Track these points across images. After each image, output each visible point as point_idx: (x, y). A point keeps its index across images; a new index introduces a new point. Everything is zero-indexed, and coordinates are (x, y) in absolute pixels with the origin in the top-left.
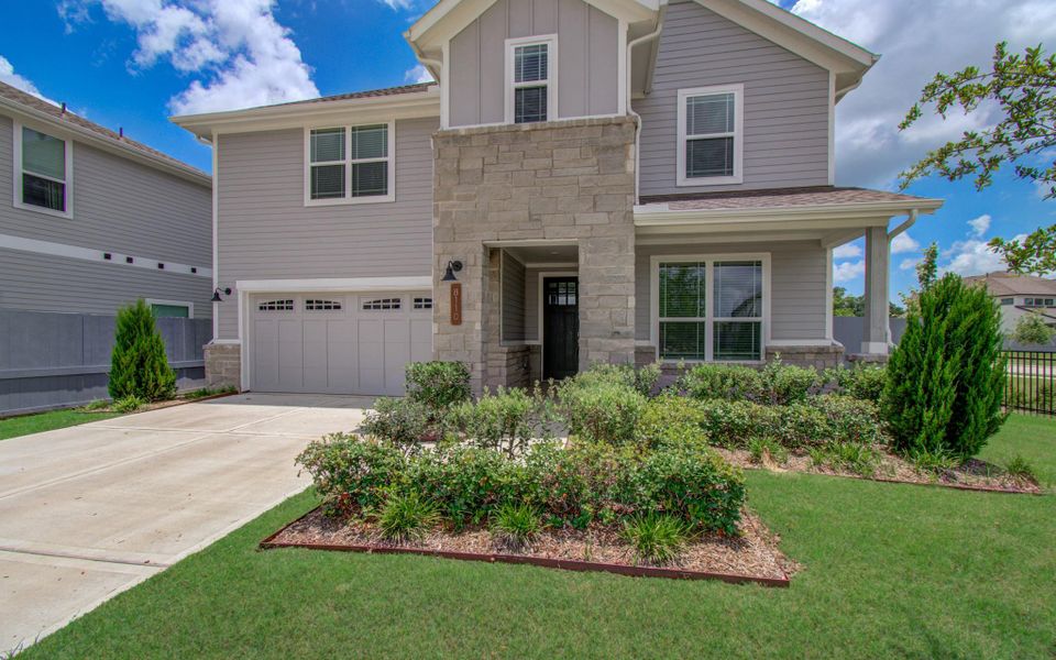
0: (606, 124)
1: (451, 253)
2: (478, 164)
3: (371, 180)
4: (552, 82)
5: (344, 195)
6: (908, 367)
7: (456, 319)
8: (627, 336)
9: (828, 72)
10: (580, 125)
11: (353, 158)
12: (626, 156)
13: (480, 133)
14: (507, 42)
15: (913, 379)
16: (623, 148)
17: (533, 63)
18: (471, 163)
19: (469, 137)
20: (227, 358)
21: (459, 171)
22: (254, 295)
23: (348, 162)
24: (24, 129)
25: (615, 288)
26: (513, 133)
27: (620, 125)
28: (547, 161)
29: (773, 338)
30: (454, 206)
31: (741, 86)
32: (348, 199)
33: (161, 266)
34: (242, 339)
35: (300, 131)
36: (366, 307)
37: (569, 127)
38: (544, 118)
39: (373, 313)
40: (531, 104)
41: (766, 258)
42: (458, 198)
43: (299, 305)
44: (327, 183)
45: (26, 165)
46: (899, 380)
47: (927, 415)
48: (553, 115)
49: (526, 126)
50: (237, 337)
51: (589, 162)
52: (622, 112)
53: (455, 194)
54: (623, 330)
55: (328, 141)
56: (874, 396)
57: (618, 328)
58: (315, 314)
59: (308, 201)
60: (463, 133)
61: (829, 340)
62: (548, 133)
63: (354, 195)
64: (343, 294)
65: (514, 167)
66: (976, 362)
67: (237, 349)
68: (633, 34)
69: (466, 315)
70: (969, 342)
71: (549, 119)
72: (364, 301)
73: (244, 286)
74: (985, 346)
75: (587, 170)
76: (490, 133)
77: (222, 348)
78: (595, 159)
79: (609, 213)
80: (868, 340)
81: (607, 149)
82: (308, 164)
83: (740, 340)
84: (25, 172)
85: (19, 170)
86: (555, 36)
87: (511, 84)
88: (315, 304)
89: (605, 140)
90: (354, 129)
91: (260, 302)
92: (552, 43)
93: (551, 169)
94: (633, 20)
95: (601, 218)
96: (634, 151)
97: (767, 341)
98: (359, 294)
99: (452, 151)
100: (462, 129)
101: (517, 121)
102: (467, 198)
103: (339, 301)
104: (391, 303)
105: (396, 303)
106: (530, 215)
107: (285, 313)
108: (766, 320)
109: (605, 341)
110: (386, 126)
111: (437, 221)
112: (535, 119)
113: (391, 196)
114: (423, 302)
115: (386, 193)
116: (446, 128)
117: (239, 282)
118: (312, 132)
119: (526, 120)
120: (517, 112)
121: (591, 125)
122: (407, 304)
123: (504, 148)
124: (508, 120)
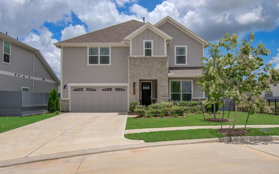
0: (163, 58)
1: (133, 81)
2: (138, 64)
3: (105, 60)
4: (152, 49)
5: (98, 63)
7: (134, 93)
8: (167, 97)
9: (202, 45)
10: (158, 58)
11: (100, 55)
12: (166, 64)
13: (139, 58)
14: (143, 40)
16: (166, 62)
17: (148, 45)
18: (137, 63)
19: (136, 58)
20: (66, 103)
21: (134, 65)
22: (72, 87)
23: (99, 56)
24: (4, 41)
25: (164, 88)
26: (145, 58)
27: (165, 58)
28: (152, 64)
29: (194, 97)
30: (134, 71)
31: (187, 46)
32: (99, 64)
33: (24, 77)
34: (69, 98)
35: (86, 47)
36: (103, 90)
37: (156, 58)
38: (151, 55)
39: (104, 92)
40: (148, 53)
41: (192, 81)
42: (134, 70)
43: (85, 90)
44: (93, 60)
45: (5, 51)
48: (153, 55)
49: (148, 57)
50: (68, 98)
51: (159, 65)
52: (165, 56)
53: (134, 69)
54: (166, 95)
55: (93, 50)
57: (165, 95)
58: (89, 92)
59: (88, 64)
60: (135, 57)
61: (204, 97)
62: (152, 59)
63: (100, 63)
64: (97, 87)
65: (145, 64)
67: (68, 101)
68: (167, 41)
69: (136, 93)
72: (102, 89)
73: (70, 85)
76: (141, 58)
77: (64, 100)
78: (161, 64)
79: (163, 74)
81: (163, 62)
82: (88, 55)
83: (188, 97)
84: (5, 53)
85: (3, 53)
86: (153, 40)
87: (144, 49)
88: (89, 89)
89: (162, 61)
90: (100, 48)
91: (74, 89)
92: (152, 41)
93: (152, 65)
94: (167, 39)
95: (162, 75)
96: (168, 63)
97: (193, 98)
98: (101, 87)
99: (133, 61)
100: (135, 56)
101: (146, 55)
102: (136, 70)
103: (96, 89)
104: (110, 89)
105: (111, 89)
106: (148, 74)
107: (81, 92)
108: (192, 93)
109: (163, 97)
110: (109, 48)
111: (130, 74)
112: (149, 55)
113: (110, 64)
114: (118, 89)
115: (109, 63)
116: (132, 56)
117: (68, 84)
118: (89, 48)
119: (147, 55)
120: (146, 54)
121: (160, 58)
122: (114, 89)
123: (143, 61)
124: (144, 55)
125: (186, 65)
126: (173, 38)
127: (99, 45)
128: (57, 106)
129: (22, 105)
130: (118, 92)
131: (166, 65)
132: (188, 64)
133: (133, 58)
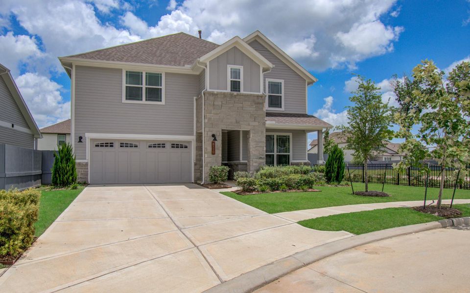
0: (258, 96)
1: (212, 131)
2: (220, 103)
3: (154, 95)
4: (241, 80)
5: (142, 100)
6: (329, 165)
7: (213, 153)
8: (264, 158)
9: (306, 80)
10: (251, 95)
11: (146, 85)
12: (263, 106)
13: (221, 93)
14: (228, 66)
15: (330, 168)
16: (262, 104)
17: (235, 73)
18: (218, 103)
20: (82, 169)
21: (214, 105)
22: (92, 140)
23: (144, 86)
25: (261, 144)
26: (232, 95)
27: (261, 97)
28: (241, 105)
29: (293, 160)
30: (212, 116)
31: (283, 80)
32: (144, 101)
34: (88, 160)
35: (120, 71)
36: (149, 147)
37: (247, 96)
38: (239, 91)
39: (153, 149)
40: (235, 86)
41: (291, 135)
42: (214, 113)
43: (117, 145)
44: (133, 94)
46: (327, 168)
47: (333, 174)
48: (242, 91)
49: (235, 93)
50: (85, 159)
51: (253, 107)
52: (261, 93)
53: (213, 112)
55: (134, 76)
56: (323, 172)
57: (261, 156)
58: (124, 149)
59: (124, 100)
60: (216, 93)
61: (307, 161)
62: (241, 97)
63: (146, 100)
64: (139, 141)
65: (232, 105)
66: (340, 164)
67: (87, 164)
68: (264, 70)
69: (217, 151)
70: (339, 159)
71: (241, 92)
72: (149, 144)
73: (89, 136)
74: (342, 160)
75: (253, 109)
76: (224, 94)
77: (79, 164)
78: (255, 106)
79: (259, 122)
80: (319, 160)
81: (258, 103)
82: (124, 85)
86: (242, 67)
87: (229, 79)
88: (125, 145)
89: (257, 100)
90: (146, 73)
91: (96, 143)
93: (242, 107)
94: (264, 67)
95: (257, 124)
97: (291, 161)
98: (147, 141)
99: (212, 98)
100: (216, 91)
101: (231, 90)
102: (217, 114)
103: (137, 144)
104: (161, 145)
105: (163, 146)
106: (236, 121)
107: (109, 149)
108: (291, 154)
109: (257, 160)
110: (161, 74)
111: (206, 121)
112: (236, 91)
113: (163, 102)
114: (176, 145)
115: (161, 101)
116: (209, 90)
117: (86, 134)
118: (127, 72)
119: (234, 91)
120: (231, 88)
121: (254, 96)
122: (168, 146)
123: (229, 99)
124: (229, 90)
125: (282, 110)
126: (274, 66)
127: (145, 68)
128: (72, 175)
129: (6, 173)
130: (176, 150)
131: (262, 109)
132: (285, 108)
133: (213, 94)
